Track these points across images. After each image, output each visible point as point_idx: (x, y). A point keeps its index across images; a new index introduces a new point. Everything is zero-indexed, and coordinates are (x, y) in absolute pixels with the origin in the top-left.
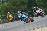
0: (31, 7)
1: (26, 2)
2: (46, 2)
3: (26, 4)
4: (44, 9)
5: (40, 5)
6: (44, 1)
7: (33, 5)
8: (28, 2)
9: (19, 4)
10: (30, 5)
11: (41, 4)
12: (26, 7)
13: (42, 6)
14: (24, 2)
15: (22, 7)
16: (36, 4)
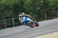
0: (18, 13)
1: (12, 7)
2: (36, 7)
3: (12, 10)
4: (34, 15)
5: (29, 11)
6: (34, 6)
7: (20, 11)
8: (14, 7)
9: (3, 9)
10: (17, 10)
11: (30, 9)
12: (12, 13)
13: (31, 11)
14: (9, 7)
15: (7, 13)
16: (24, 9)
